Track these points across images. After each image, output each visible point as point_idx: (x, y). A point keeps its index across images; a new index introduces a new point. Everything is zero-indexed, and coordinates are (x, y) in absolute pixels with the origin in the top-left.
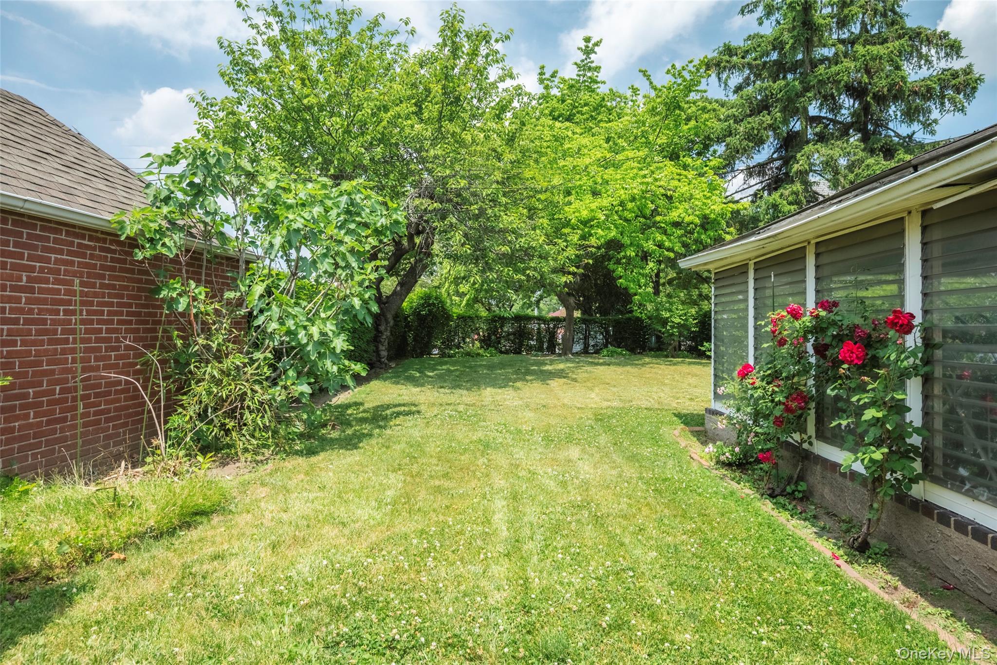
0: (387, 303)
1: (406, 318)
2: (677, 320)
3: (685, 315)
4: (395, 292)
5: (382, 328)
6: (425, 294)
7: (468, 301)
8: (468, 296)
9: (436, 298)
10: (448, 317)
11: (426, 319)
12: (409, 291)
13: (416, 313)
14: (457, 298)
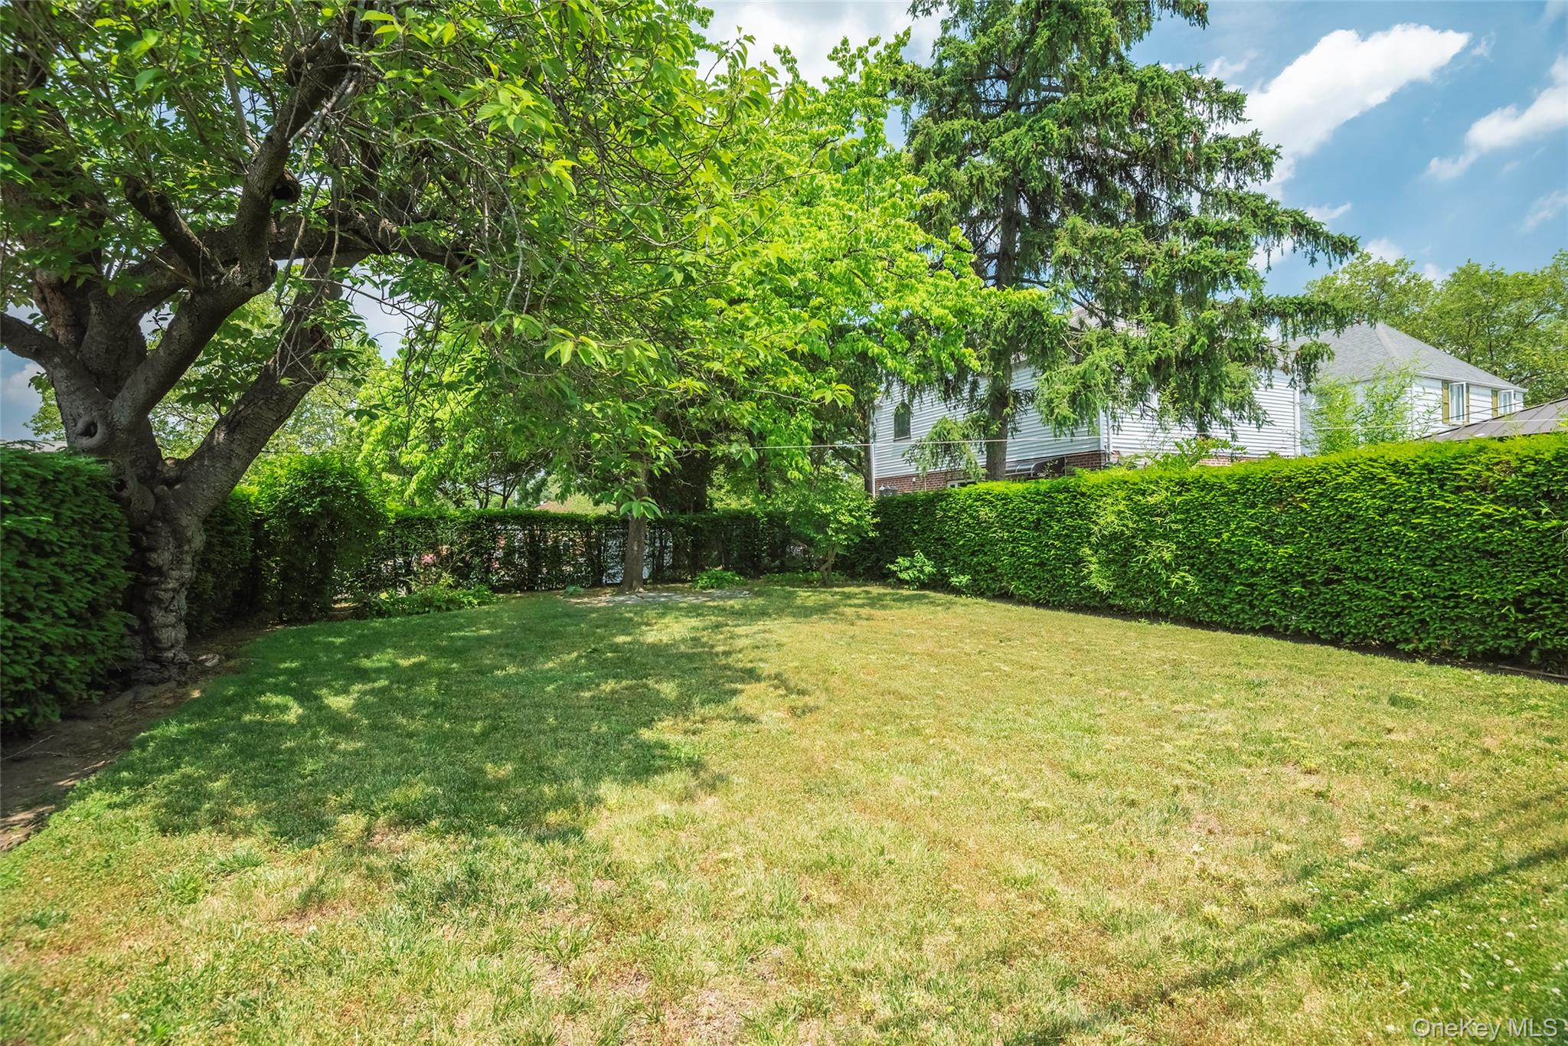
0: (178, 480)
1: (257, 525)
2: (846, 519)
3: (859, 508)
4: (207, 448)
5: (162, 557)
6: (313, 463)
7: (422, 482)
8: (422, 473)
9: (342, 475)
10: (373, 518)
11: (314, 525)
12: (256, 445)
13: (287, 509)
14: (394, 478)
